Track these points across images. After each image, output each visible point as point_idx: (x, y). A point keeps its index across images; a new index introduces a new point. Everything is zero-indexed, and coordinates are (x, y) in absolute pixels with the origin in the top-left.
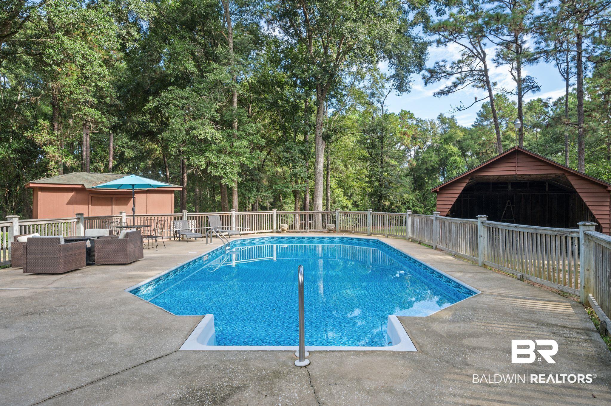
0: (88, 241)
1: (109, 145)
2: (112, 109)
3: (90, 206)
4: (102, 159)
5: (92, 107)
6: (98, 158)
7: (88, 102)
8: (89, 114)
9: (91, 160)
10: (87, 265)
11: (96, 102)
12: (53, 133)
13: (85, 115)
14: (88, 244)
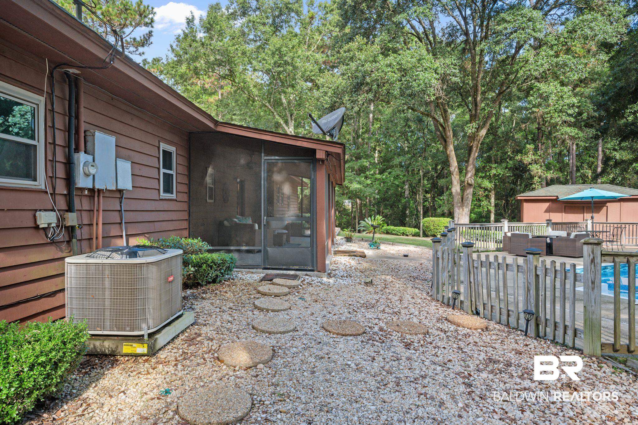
0: (548, 239)
1: (597, 150)
2: (591, 120)
3: (563, 214)
4: (590, 166)
5: (570, 126)
6: (585, 166)
7: (565, 122)
8: (566, 133)
9: (577, 167)
10: (547, 255)
11: (573, 120)
12: (537, 154)
13: (562, 134)
14: (548, 241)
